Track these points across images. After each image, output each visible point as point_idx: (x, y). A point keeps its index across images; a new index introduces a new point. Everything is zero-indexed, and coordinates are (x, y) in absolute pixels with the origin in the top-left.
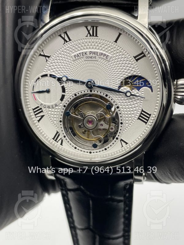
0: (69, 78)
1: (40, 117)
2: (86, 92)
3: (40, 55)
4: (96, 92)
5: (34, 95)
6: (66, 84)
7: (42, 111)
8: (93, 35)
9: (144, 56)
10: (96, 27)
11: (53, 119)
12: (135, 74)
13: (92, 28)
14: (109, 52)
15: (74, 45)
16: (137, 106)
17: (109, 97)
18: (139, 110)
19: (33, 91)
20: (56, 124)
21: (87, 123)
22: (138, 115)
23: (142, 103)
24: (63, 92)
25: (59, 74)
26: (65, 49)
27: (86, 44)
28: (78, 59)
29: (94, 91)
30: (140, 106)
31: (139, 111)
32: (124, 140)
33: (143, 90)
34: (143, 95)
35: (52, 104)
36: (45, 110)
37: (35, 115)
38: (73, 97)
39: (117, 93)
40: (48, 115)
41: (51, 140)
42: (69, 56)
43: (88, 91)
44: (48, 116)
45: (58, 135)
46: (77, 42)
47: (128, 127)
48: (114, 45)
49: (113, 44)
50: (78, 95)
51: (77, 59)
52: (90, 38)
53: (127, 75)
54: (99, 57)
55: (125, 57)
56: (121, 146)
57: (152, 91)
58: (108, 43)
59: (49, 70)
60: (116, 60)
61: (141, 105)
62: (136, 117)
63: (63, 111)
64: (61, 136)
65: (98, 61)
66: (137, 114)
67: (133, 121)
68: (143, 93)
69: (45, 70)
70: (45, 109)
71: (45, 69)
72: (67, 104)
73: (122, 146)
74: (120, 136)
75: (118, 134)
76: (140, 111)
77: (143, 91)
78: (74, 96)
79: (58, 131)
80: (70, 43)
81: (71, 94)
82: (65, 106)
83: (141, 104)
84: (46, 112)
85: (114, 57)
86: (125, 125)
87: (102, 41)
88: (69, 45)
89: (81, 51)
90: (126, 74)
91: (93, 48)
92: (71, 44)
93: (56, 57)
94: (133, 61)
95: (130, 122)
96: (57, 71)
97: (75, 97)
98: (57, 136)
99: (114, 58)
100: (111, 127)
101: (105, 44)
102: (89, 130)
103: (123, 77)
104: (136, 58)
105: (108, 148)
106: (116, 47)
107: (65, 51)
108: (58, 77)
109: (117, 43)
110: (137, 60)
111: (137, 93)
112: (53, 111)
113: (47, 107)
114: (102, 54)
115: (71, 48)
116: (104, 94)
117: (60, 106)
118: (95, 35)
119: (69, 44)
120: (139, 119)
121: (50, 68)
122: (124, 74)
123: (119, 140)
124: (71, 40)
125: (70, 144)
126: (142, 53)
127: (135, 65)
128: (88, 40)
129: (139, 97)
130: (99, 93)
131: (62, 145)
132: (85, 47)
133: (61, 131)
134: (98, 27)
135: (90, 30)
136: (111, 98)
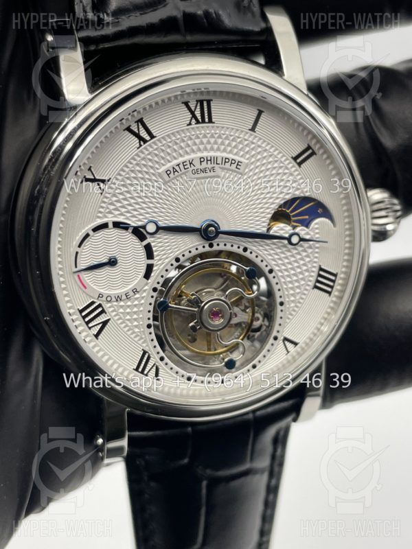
0: (161, 224)
1: (101, 325)
2: (201, 250)
4: (221, 244)
5: (78, 276)
6: (152, 239)
7: (103, 311)
8: (203, 121)
9: (313, 153)
10: (209, 102)
11: (130, 324)
12: (298, 193)
13: (199, 104)
14: (242, 153)
15: (163, 148)
16: (309, 262)
17: (251, 253)
18: (314, 269)
19: (76, 267)
20: (139, 334)
21: (210, 318)
22: (313, 279)
23: (317, 253)
24: (148, 259)
25: (134, 219)
26: (143, 159)
28: (175, 178)
29: (218, 245)
30: (315, 260)
31: (313, 272)
32: (289, 338)
33: (316, 226)
34: (317, 236)
35: (126, 289)
36: (110, 307)
37: (87, 323)
38: (172, 265)
39: (268, 241)
40: (117, 317)
41: (130, 373)
42: (154, 174)
43: (204, 247)
44: (118, 319)
45: (145, 358)
46: (169, 140)
47: (295, 308)
48: (249, 137)
49: (248, 135)
50: (182, 259)
51: (173, 179)
52: (197, 128)
54: (221, 168)
55: (276, 161)
56: (286, 352)
57: (334, 225)
58: (237, 135)
59: (110, 212)
60: (257, 170)
61: (316, 257)
62: (309, 285)
63: (153, 301)
64: (155, 358)
65: (219, 177)
66: (311, 279)
67: (305, 294)
69: (100, 215)
70: (109, 305)
71: (100, 212)
72: (161, 283)
73: (288, 352)
74: (281, 332)
75: (276, 327)
76: (316, 270)
77: (317, 229)
78: (174, 262)
79: (147, 349)
80: (154, 143)
81: (167, 260)
82: (155, 290)
83: (316, 255)
84: (113, 311)
85: (252, 163)
86: (288, 306)
87: (222, 132)
88: (151, 150)
89: (181, 160)
90: (281, 196)
91: (205, 149)
92: (156, 145)
94: (292, 168)
95: (297, 298)
96: (128, 212)
97: (176, 264)
98: (144, 360)
99: (252, 166)
101: (232, 138)
103: (275, 205)
104: (298, 161)
105: (260, 362)
106: (254, 141)
107: (143, 162)
108: (134, 224)
109: (255, 132)
110: (300, 164)
112: (129, 306)
113: (114, 299)
114: (227, 160)
115: (156, 155)
116: (239, 247)
117: (145, 291)
118: (207, 120)
119: (151, 147)
120: (316, 287)
121: (112, 207)
122: (277, 198)
123: (280, 341)
124: (156, 137)
126: (309, 148)
127: (298, 175)
128: (193, 133)
129: (311, 243)
130: (228, 248)
131: (159, 380)
132: (189, 150)
133: (152, 349)
134: (212, 100)
135: (195, 109)
136: (256, 252)
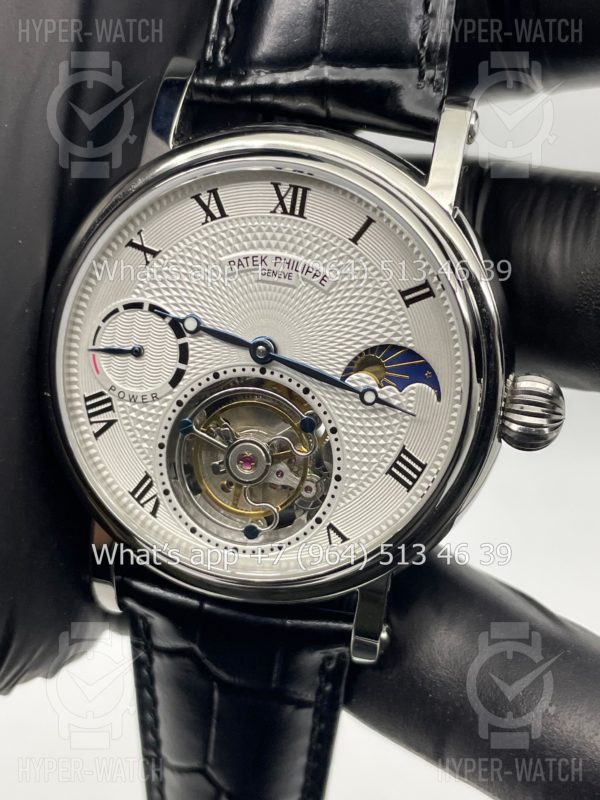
0: (206, 324)
1: (103, 425)
2: (248, 373)
3: (131, 244)
4: (277, 374)
5: (94, 356)
6: (192, 340)
7: (110, 409)
8: (292, 213)
9: (431, 294)
10: (305, 191)
11: (139, 435)
12: (396, 340)
13: (292, 190)
15: (233, 231)
16: (390, 436)
17: (313, 398)
18: (394, 448)
19: (94, 344)
20: (147, 451)
21: (238, 463)
22: (390, 461)
23: (404, 427)
25: (176, 308)
26: (206, 238)
27: (269, 235)
29: (272, 373)
30: (399, 436)
31: (393, 451)
32: (337, 527)
33: (412, 391)
34: (410, 405)
35: (145, 390)
36: (121, 406)
37: (90, 416)
38: (208, 379)
39: (339, 390)
40: (126, 421)
41: (123, 495)
42: (214, 261)
43: (253, 370)
44: (128, 424)
45: (146, 484)
46: (243, 225)
47: (355, 491)
48: (348, 249)
49: (346, 245)
50: (222, 377)
52: (283, 219)
53: (374, 342)
55: (376, 290)
57: (439, 399)
58: (332, 241)
59: (150, 291)
60: (347, 294)
61: (402, 433)
62: (382, 467)
63: (174, 416)
64: (157, 487)
65: (295, 288)
66: (387, 459)
67: (373, 477)
68: (412, 398)
69: (138, 291)
70: (121, 403)
71: (138, 288)
72: (189, 398)
74: (328, 515)
75: (324, 507)
76: (397, 449)
77: (412, 395)
78: (211, 377)
79: (151, 473)
80: (224, 222)
81: (202, 372)
82: (179, 403)
83: (402, 430)
84: (123, 412)
85: (343, 283)
86: (346, 484)
87: (314, 233)
88: (218, 230)
89: (251, 253)
90: (373, 336)
91: (286, 248)
92: (226, 226)
93: (174, 258)
94: (396, 304)
95: (362, 478)
96: (171, 297)
97: (213, 380)
98: (144, 486)
99: (342, 287)
100: (307, 484)
101: (324, 243)
102: (240, 483)
103: (360, 346)
104: (407, 298)
106: (354, 256)
107: (205, 243)
108: (174, 315)
109: (357, 244)
110: (408, 303)
111: (395, 397)
112: (143, 413)
113: (127, 398)
115: (223, 239)
116: (298, 385)
117: (167, 400)
118: (297, 212)
119: (220, 227)
120: (390, 472)
121: (154, 286)
122: (365, 338)
123: (323, 527)
124: (227, 216)
125: (180, 517)
126: (426, 285)
127: (402, 316)
128: (276, 224)
129: (400, 412)
130: (284, 381)
131: (155, 517)
132: (264, 243)
133: (158, 475)
134: (309, 189)
135: (286, 195)
136: (319, 399)
